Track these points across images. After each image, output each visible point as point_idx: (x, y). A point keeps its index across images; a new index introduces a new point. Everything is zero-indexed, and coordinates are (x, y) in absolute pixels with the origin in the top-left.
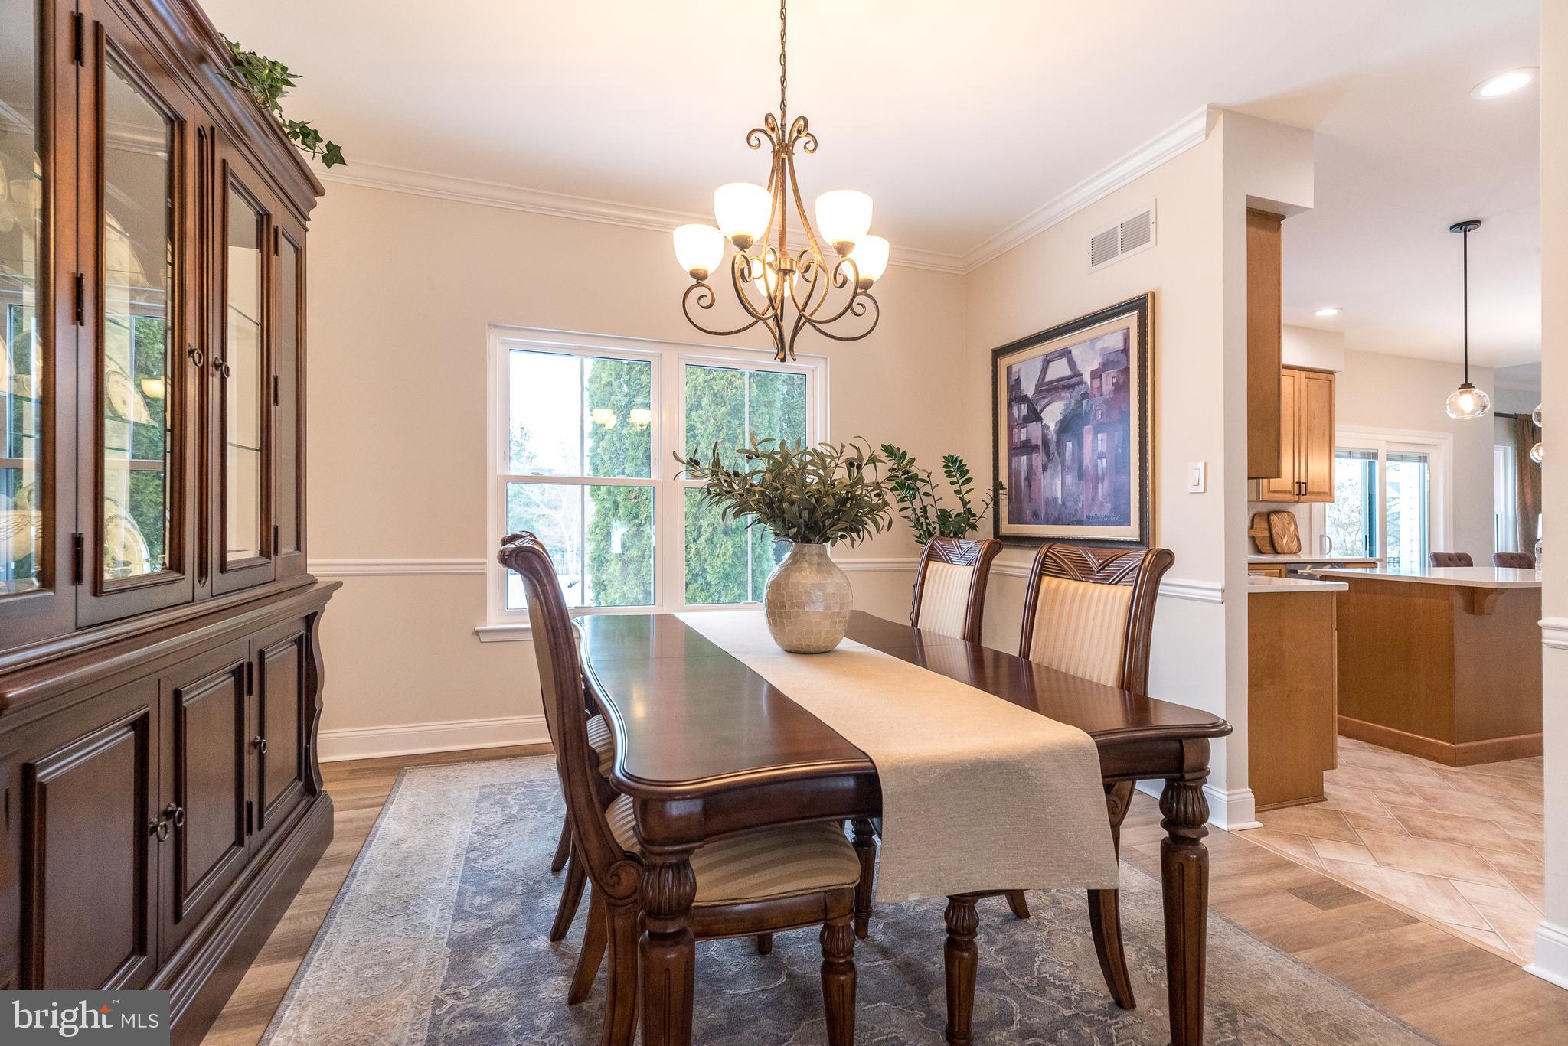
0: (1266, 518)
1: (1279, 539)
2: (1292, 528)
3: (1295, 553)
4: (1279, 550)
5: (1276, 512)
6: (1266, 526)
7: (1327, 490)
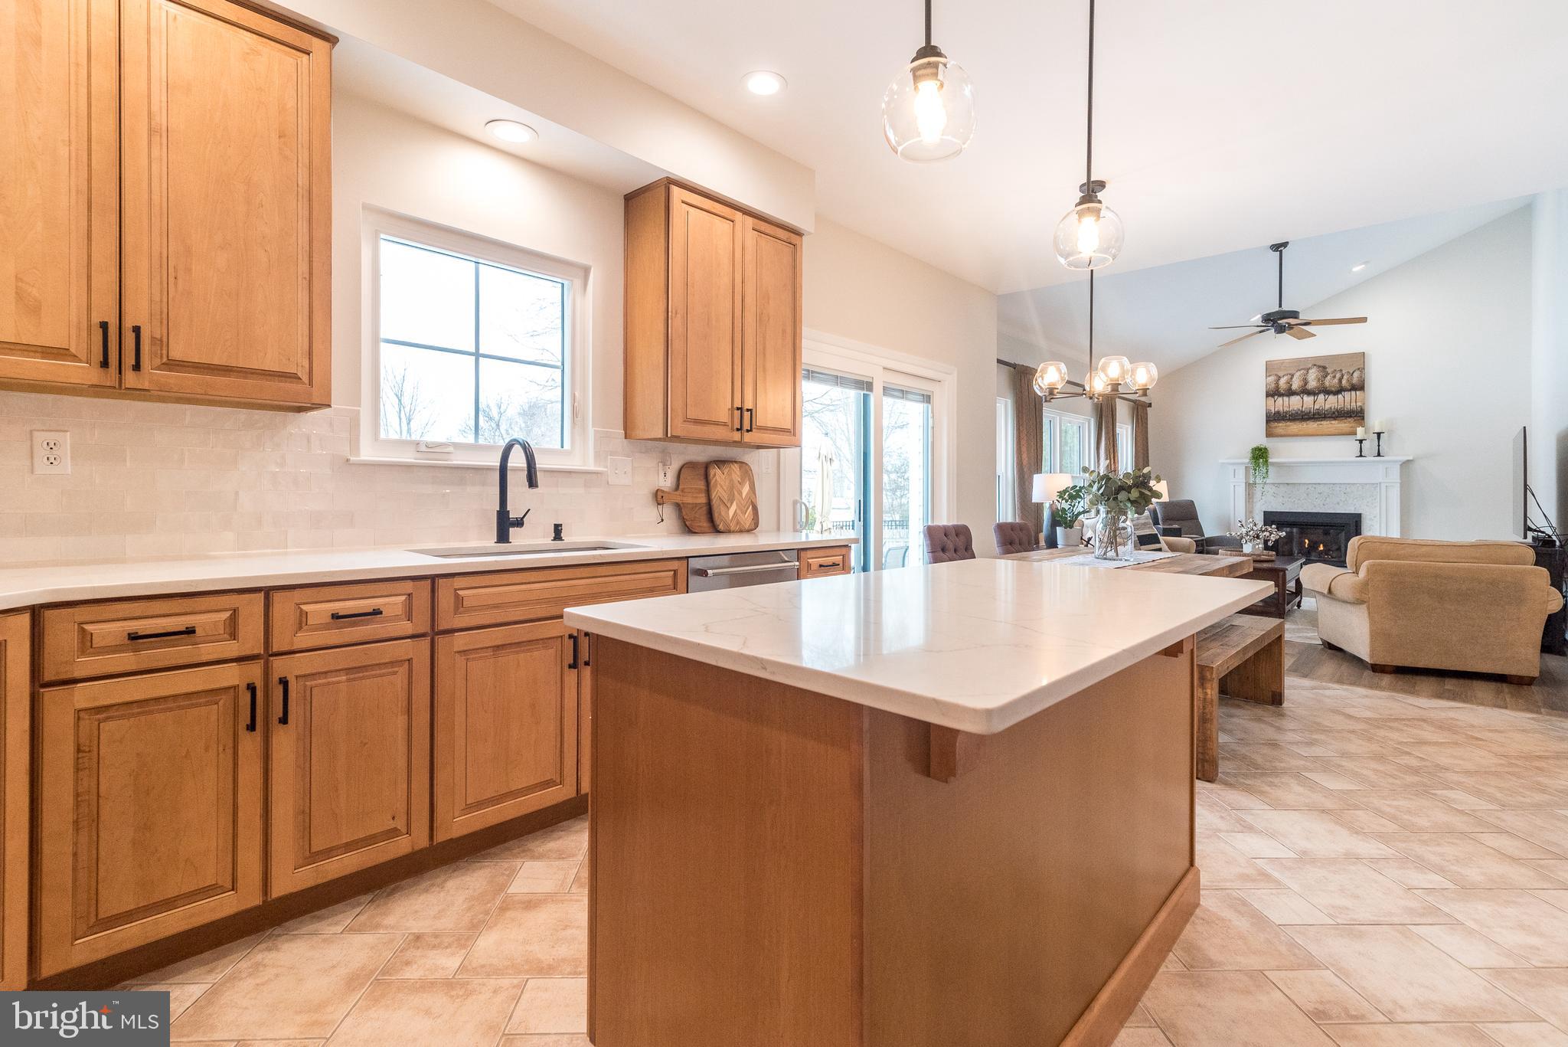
0: (702, 471)
1: (722, 508)
2: (746, 489)
3: (749, 531)
4: (721, 527)
5: (720, 463)
6: (701, 485)
7: (789, 426)
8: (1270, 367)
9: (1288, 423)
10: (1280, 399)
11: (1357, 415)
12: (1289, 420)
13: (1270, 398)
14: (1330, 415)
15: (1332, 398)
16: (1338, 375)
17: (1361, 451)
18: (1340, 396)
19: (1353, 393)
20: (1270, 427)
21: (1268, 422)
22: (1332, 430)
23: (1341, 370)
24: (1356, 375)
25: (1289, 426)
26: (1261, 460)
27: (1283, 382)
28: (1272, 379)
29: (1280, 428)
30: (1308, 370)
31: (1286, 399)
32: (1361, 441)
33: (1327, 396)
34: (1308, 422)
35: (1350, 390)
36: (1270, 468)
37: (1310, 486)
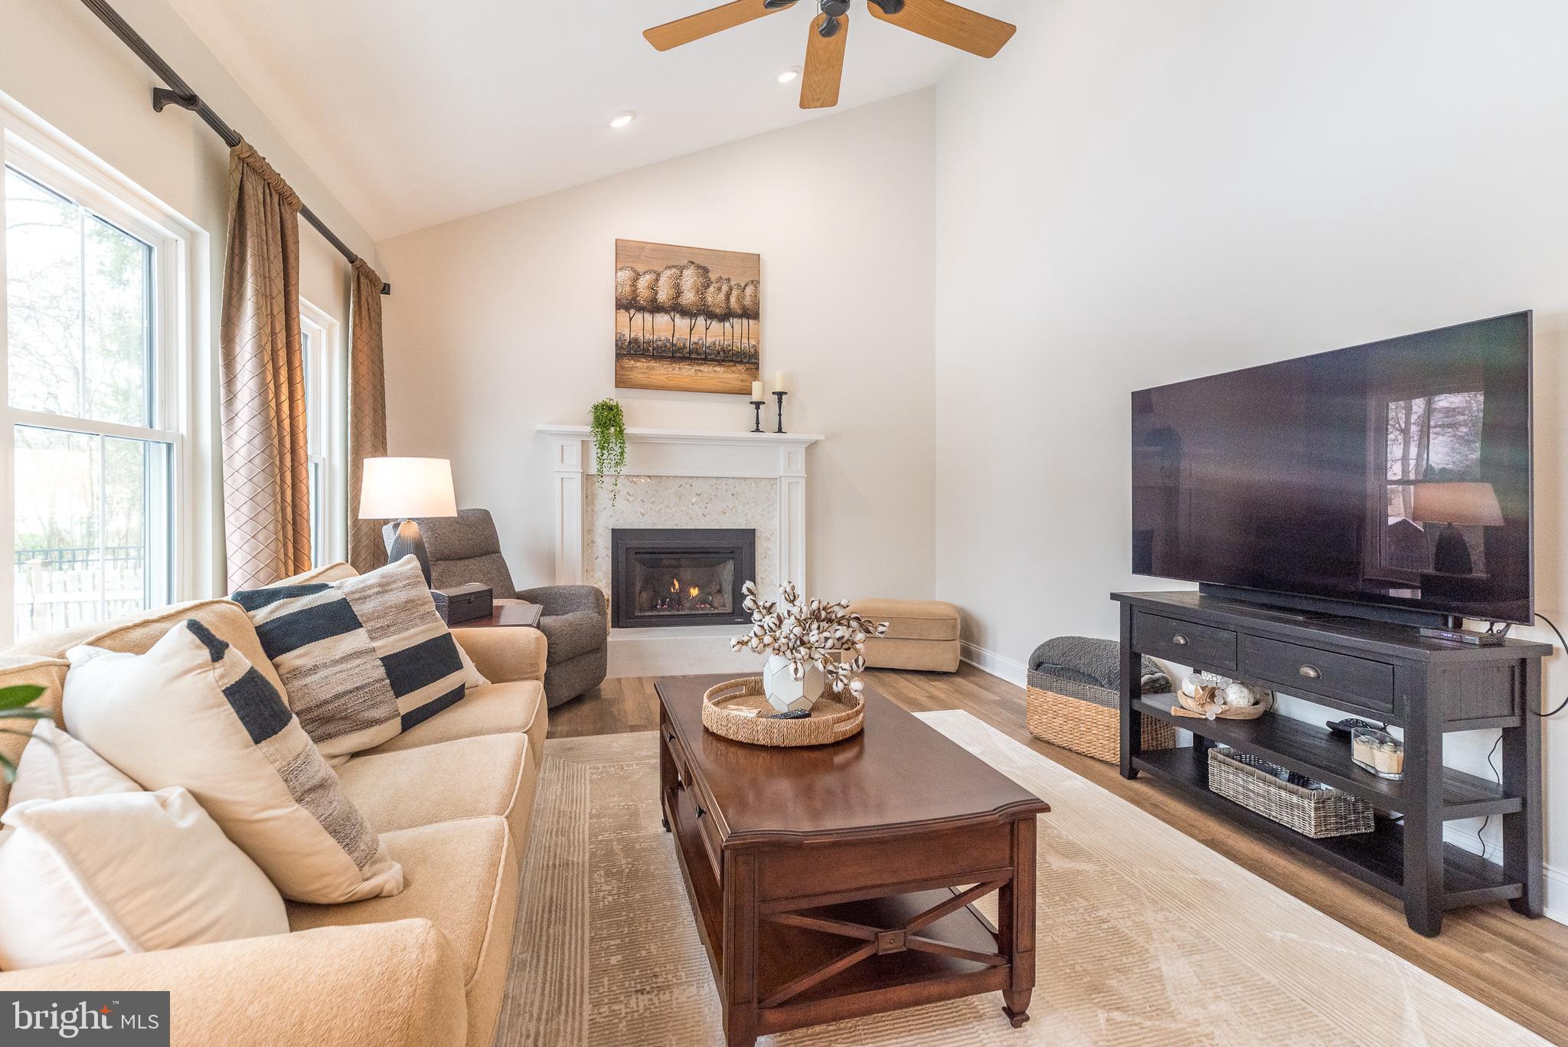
8: (625, 252)
9: (652, 364)
10: (639, 316)
11: (748, 360)
12: (654, 357)
13: (622, 311)
14: (713, 357)
15: (715, 325)
16: (725, 288)
17: (758, 423)
18: (727, 324)
19: (745, 321)
20: (622, 368)
21: (619, 356)
22: (714, 383)
23: (728, 280)
24: (749, 291)
25: (653, 368)
26: (612, 429)
27: (643, 282)
28: (625, 275)
29: (640, 369)
30: (682, 269)
31: (648, 317)
32: (758, 405)
33: (709, 322)
34: (681, 365)
35: (741, 316)
36: (628, 448)
37: (683, 482)
